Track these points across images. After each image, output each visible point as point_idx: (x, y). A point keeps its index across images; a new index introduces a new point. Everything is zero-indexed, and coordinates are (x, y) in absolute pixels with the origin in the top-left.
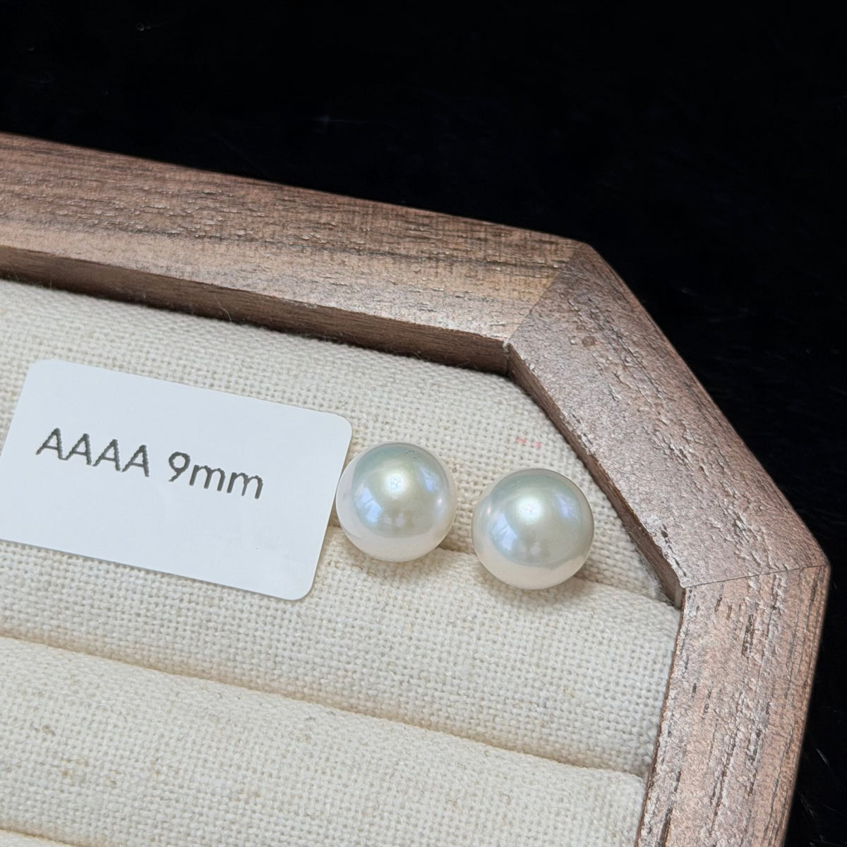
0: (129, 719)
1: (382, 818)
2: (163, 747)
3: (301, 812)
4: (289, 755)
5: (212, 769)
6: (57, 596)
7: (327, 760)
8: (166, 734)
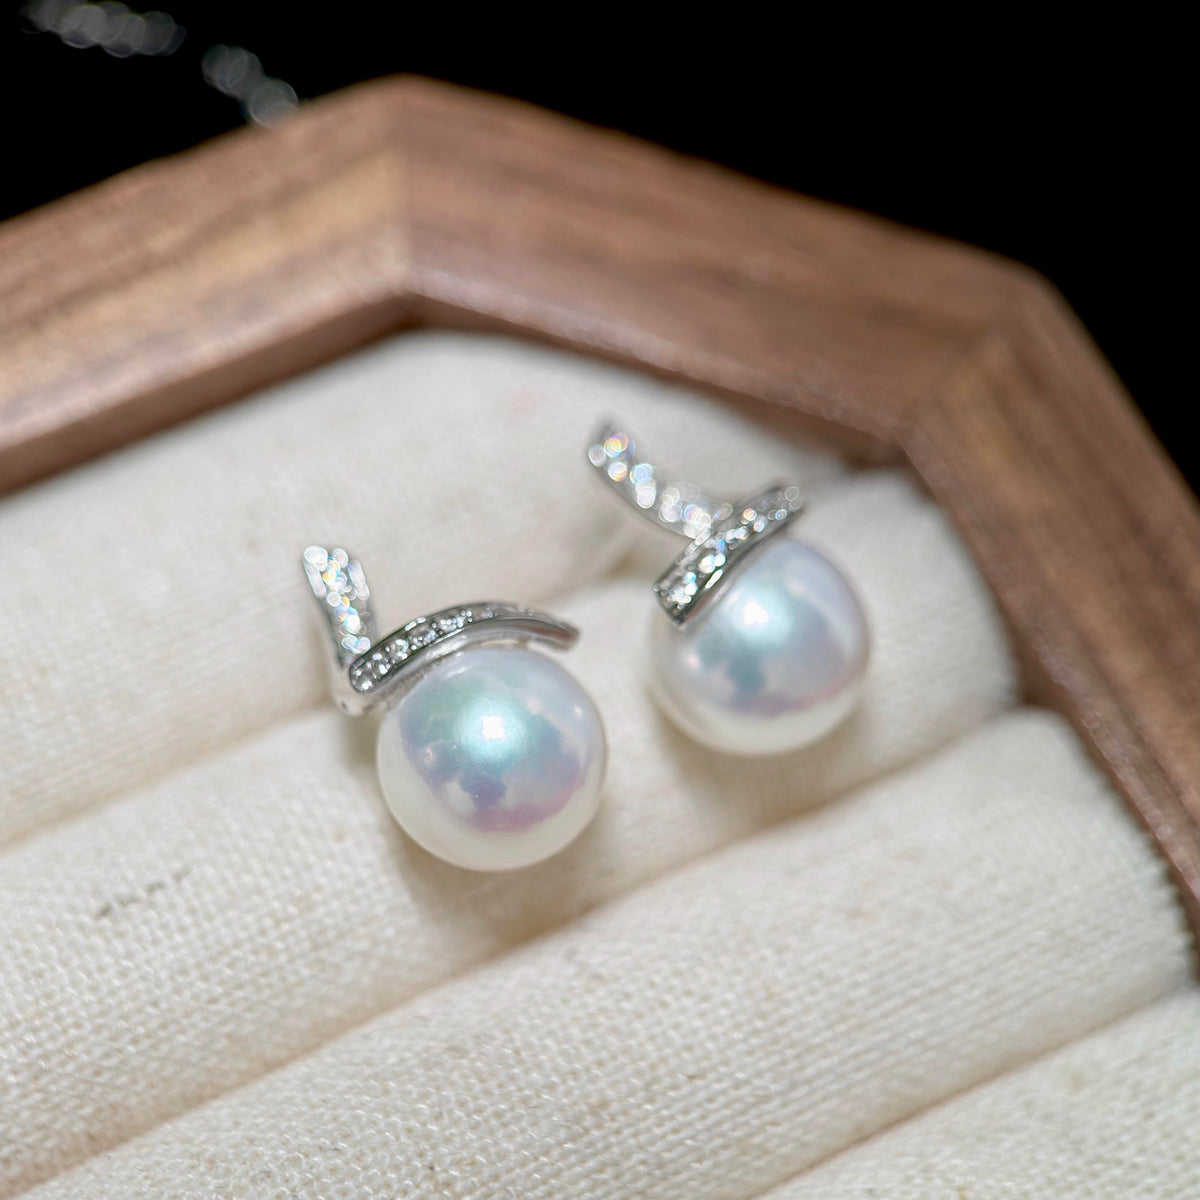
0: (342, 1145)
1: (787, 1003)
2: (424, 1145)
3: (681, 1077)
4: (601, 1019)
5: (518, 1119)
6: (70, 1067)
7: (652, 985)
8: (413, 1123)
